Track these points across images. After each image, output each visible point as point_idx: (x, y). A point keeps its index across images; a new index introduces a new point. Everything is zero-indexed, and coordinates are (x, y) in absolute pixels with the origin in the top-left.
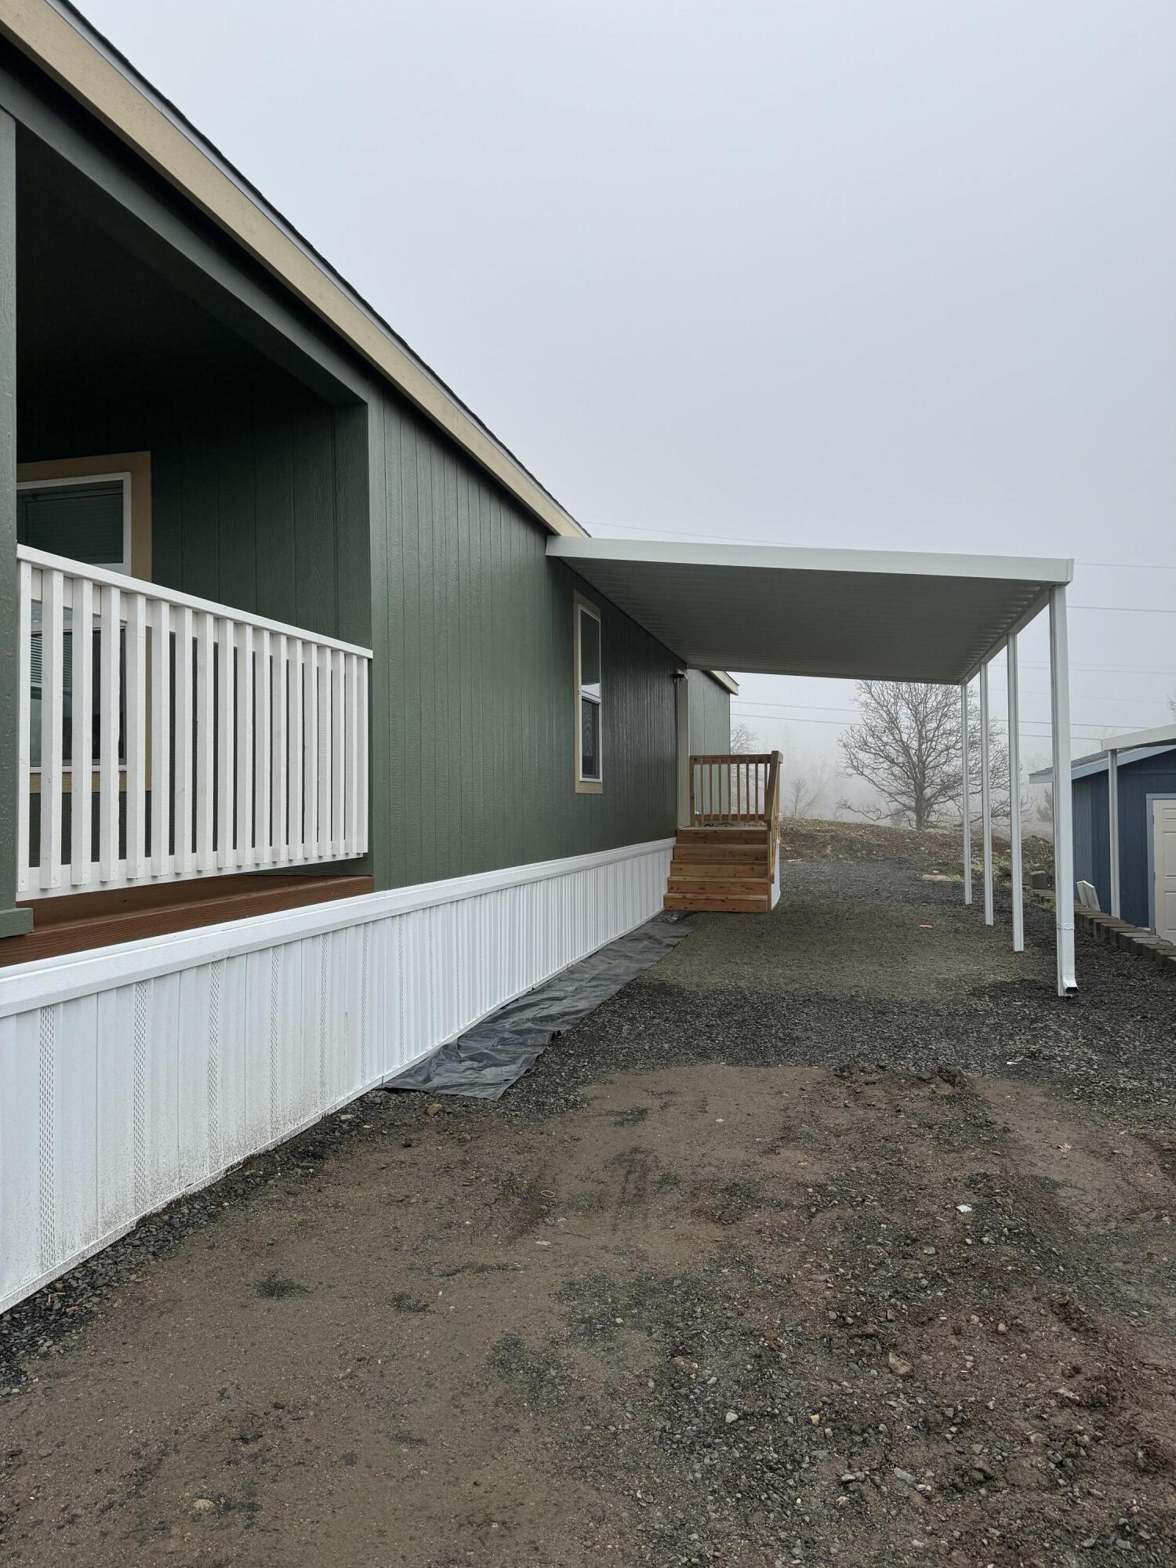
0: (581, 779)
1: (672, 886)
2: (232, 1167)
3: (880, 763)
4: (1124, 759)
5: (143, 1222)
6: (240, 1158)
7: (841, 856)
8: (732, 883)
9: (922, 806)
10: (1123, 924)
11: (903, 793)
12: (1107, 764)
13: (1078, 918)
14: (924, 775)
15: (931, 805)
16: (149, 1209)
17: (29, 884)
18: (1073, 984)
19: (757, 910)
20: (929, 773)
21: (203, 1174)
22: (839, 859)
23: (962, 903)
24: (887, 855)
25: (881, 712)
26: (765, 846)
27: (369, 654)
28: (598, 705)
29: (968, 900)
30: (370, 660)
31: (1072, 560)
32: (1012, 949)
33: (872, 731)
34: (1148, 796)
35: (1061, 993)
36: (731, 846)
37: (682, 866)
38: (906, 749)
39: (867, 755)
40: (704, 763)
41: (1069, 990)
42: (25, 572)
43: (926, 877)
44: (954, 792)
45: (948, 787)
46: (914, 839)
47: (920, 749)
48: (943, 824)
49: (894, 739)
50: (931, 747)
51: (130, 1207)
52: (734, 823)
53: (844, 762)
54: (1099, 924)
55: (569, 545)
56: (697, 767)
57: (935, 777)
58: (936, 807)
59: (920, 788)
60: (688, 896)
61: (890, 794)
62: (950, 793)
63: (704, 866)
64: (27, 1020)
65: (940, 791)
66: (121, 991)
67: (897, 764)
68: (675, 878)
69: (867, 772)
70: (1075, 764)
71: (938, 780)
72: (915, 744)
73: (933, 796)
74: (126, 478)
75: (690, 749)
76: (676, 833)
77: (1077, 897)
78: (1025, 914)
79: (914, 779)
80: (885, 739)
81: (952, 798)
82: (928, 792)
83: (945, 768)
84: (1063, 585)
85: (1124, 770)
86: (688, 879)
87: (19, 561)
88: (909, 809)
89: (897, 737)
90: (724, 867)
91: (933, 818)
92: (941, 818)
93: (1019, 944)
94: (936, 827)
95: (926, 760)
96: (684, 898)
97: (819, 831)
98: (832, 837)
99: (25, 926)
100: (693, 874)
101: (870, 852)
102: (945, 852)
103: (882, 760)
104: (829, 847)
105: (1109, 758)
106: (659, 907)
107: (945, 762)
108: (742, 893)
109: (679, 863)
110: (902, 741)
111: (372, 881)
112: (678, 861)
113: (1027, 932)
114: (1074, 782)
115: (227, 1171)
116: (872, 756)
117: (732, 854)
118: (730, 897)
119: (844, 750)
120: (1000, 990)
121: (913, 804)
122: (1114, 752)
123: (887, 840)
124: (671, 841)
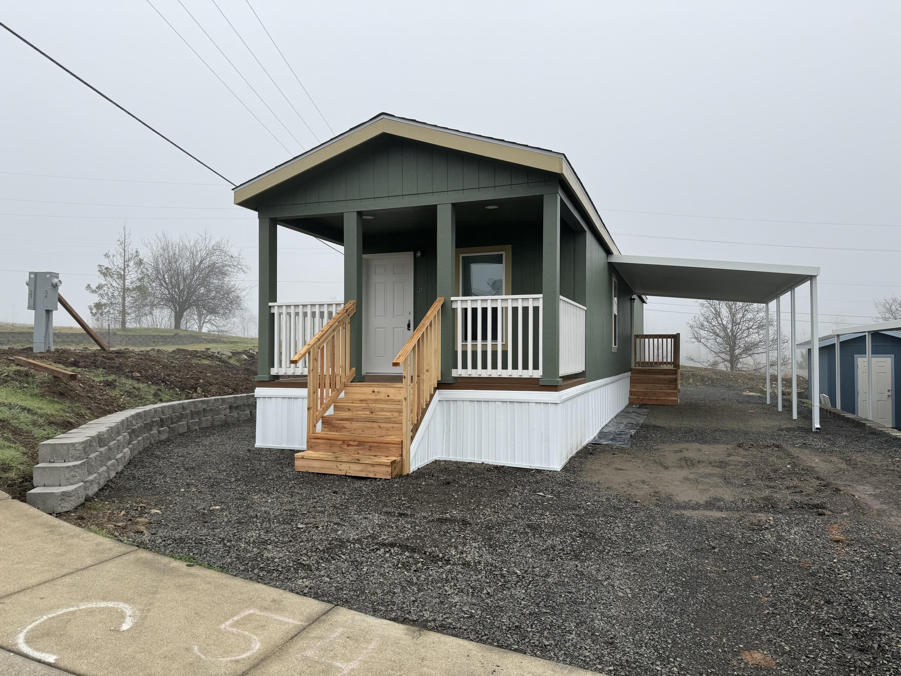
0: (613, 346)
1: (631, 393)
3: (711, 336)
4: (842, 339)
8: (660, 392)
9: (733, 360)
10: (842, 411)
11: (723, 352)
12: (835, 341)
13: (821, 409)
14: (735, 343)
15: (738, 359)
18: (819, 426)
19: (672, 404)
20: (737, 342)
22: (696, 385)
23: (765, 404)
24: (722, 383)
25: (711, 308)
26: (675, 376)
27: (586, 308)
29: (768, 402)
30: (585, 311)
31: (820, 268)
32: (792, 418)
33: (707, 319)
34: (855, 356)
35: (814, 430)
36: (657, 376)
37: (635, 384)
38: (725, 328)
39: (704, 332)
40: (641, 338)
41: (817, 429)
43: (744, 393)
44: (752, 352)
45: (749, 349)
46: (735, 376)
47: (732, 330)
48: (745, 369)
49: (718, 323)
50: (739, 328)
52: (656, 366)
53: (691, 335)
54: (830, 412)
55: (616, 258)
56: (638, 340)
57: (741, 344)
58: (741, 360)
59: (732, 349)
60: (640, 397)
61: (716, 353)
62: (749, 353)
63: (646, 385)
65: (743, 351)
67: (720, 337)
68: (633, 390)
69: (703, 340)
70: (821, 340)
71: (742, 346)
72: (730, 326)
73: (740, 354)
74: (503, 253)
75: (636, 332)
76: (631, 370)
77: (820, 402)
78: (798, 408)
79: (730, 345)
80: (714, 323)
81: (750, 355)
82: (737, 352)
83: (747, 339)
84: (815, 276)
85: (842, 344)
86: (639, 390)
88: (726, 361)
89: (720, 322)
90: (656, 385)
91: (739, 366)
92: (744, 366)
93: (795, 416)
94: (741, 370)
95: (736, 334)
96: (638, 398)
97: (685, 371)
98: (692, 374)
100: (640, 388)
101: (713, 382)
102: (751, 383)
103: (712, 334)
104: (691, 379)
105: (836, 338)
106: (628, 402)
107: (747, 336)
108: (665, 396)
110: (722, 324)
111: (586, 379)
112: (633, 382)
113: (799, 413)
114: (820, 348)
116: (706, 332)
117: (659, 379)
118: (658, 398)
119: (690, 329)
120: (788, 430)
121: (729, 358)
122: (838, 336)
123: (721, 376)
124: (629, 374)
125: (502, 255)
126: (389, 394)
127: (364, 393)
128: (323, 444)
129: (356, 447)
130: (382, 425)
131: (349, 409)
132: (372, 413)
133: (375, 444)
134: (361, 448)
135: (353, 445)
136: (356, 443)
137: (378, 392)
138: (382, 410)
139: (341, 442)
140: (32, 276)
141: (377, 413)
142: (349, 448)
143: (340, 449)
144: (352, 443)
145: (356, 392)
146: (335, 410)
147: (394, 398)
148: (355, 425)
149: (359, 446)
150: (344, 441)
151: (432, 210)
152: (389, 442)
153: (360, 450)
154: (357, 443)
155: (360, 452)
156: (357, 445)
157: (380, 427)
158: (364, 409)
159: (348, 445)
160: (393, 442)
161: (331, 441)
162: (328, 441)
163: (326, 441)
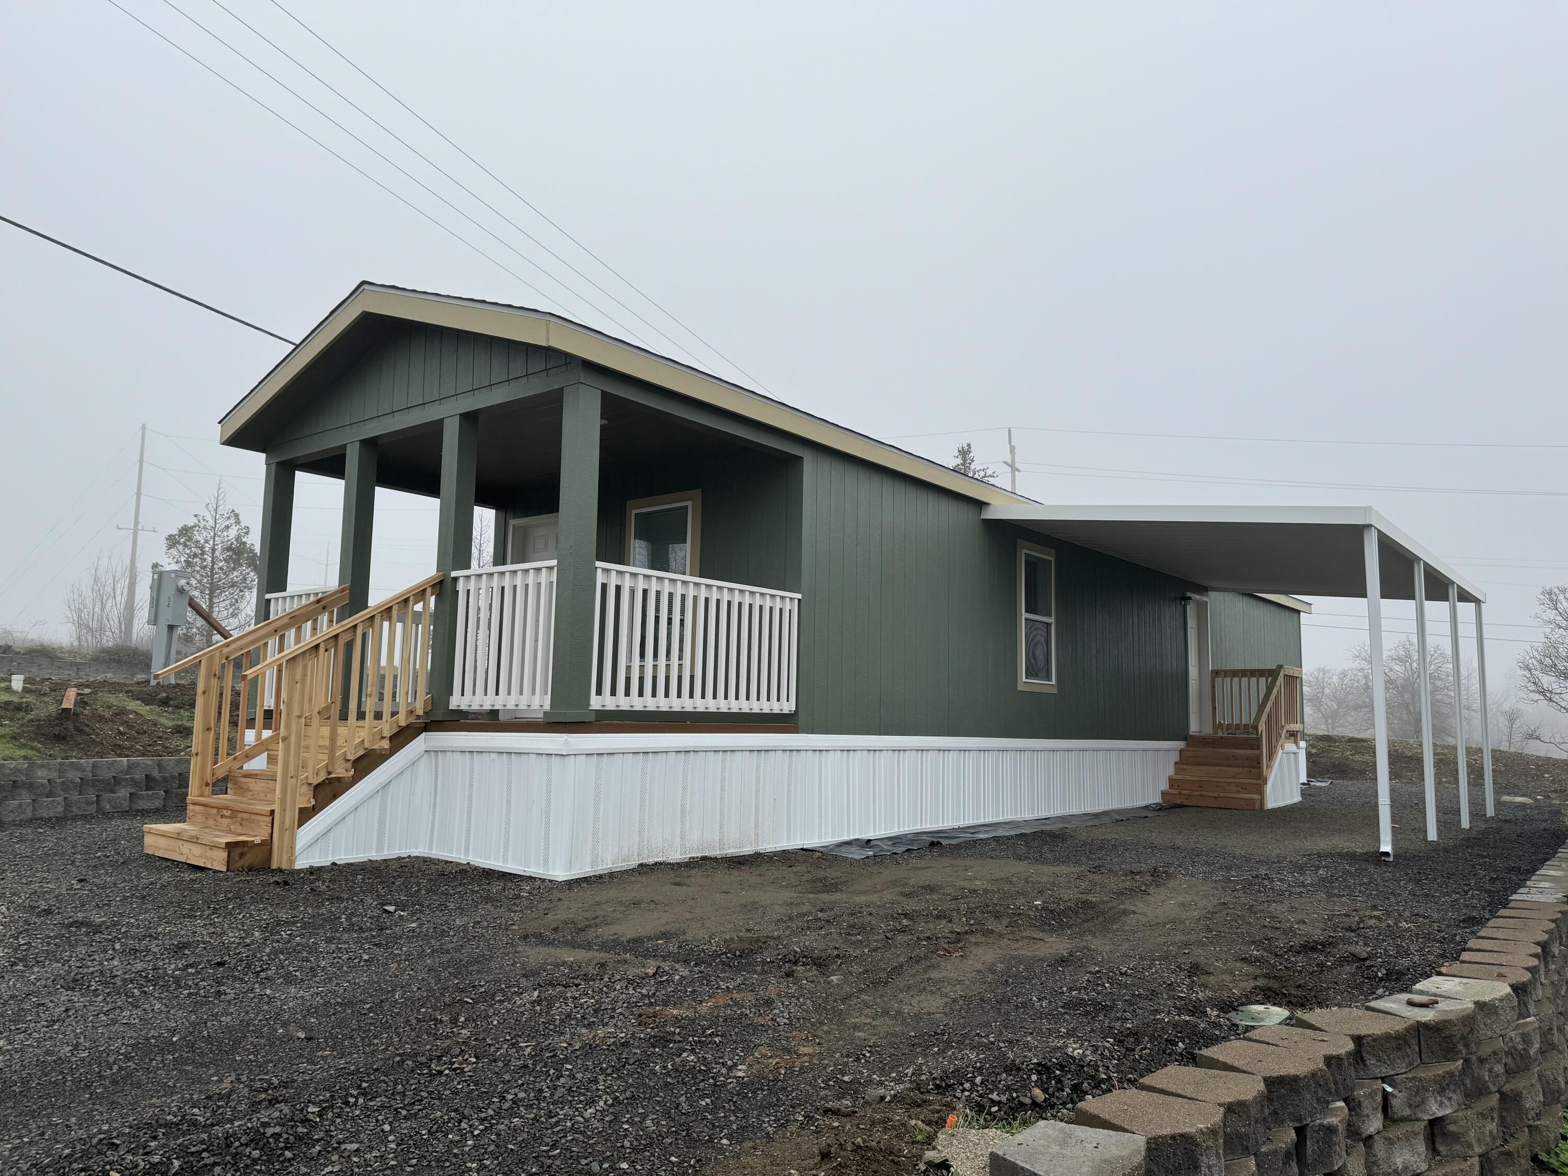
0: (1024, 680)
1: (1172, 782)
2: (693, 858)
5: (641, 865)
6: (699, 855)
7: (1444, 780)
16: (645, 861)
17: (596, 703)
19: (1248, 808)
21: (676, 856)
26: (1260, 751)
27: (799, 596)
28: (1051, 624)
30: (799, 600)
36: (1234, 751)
37: (1185, 767)
39: (1550, 679)
40: (1225, 676)
42: (599, 572)
51: (636, 857)
55: (1001, 510)
56: (1218, 680)
60: (1183, 792)
63: (1205, 768)
64: (590, 758)
66: (635, 755)
68: (1176, 776)
69: (1554, 698)
74: (689, 504)
75: (1212, 663)
76: (1185, 737)
86: (1187, 778)
87: (596, 568)
90: (1224, 768)
96: (1180, 794)
99: (592, 718)
100: (1194, 774)
106: (1153, 799)
108: (1238, 792)
109: (1185, 764)
111: (798, 727)
112: (1183, 762)
115: (690, 858)
117: (1235, 757)
118: (1222, 795)
124: (1180, 744)
125: (686, 507)
128: (200, 813)
129: (229, 820)
134: (233, 821)
135: (226, 817)
139: (216, 811)
140: (156, 576)
142: (222, 821)
143: (214, 823)
144: (225, 812)
146: (268, 763)
148: (259, 785)
150: (218, 809)
151: (435, 430)
152: (259, 812)
153: (233, 824)
154: (230, 812)
155: (232, 828)
156: (230, 817)
159: (221, 817)
160: (263, 813)
161: (207, 809)
163: (203, 808)
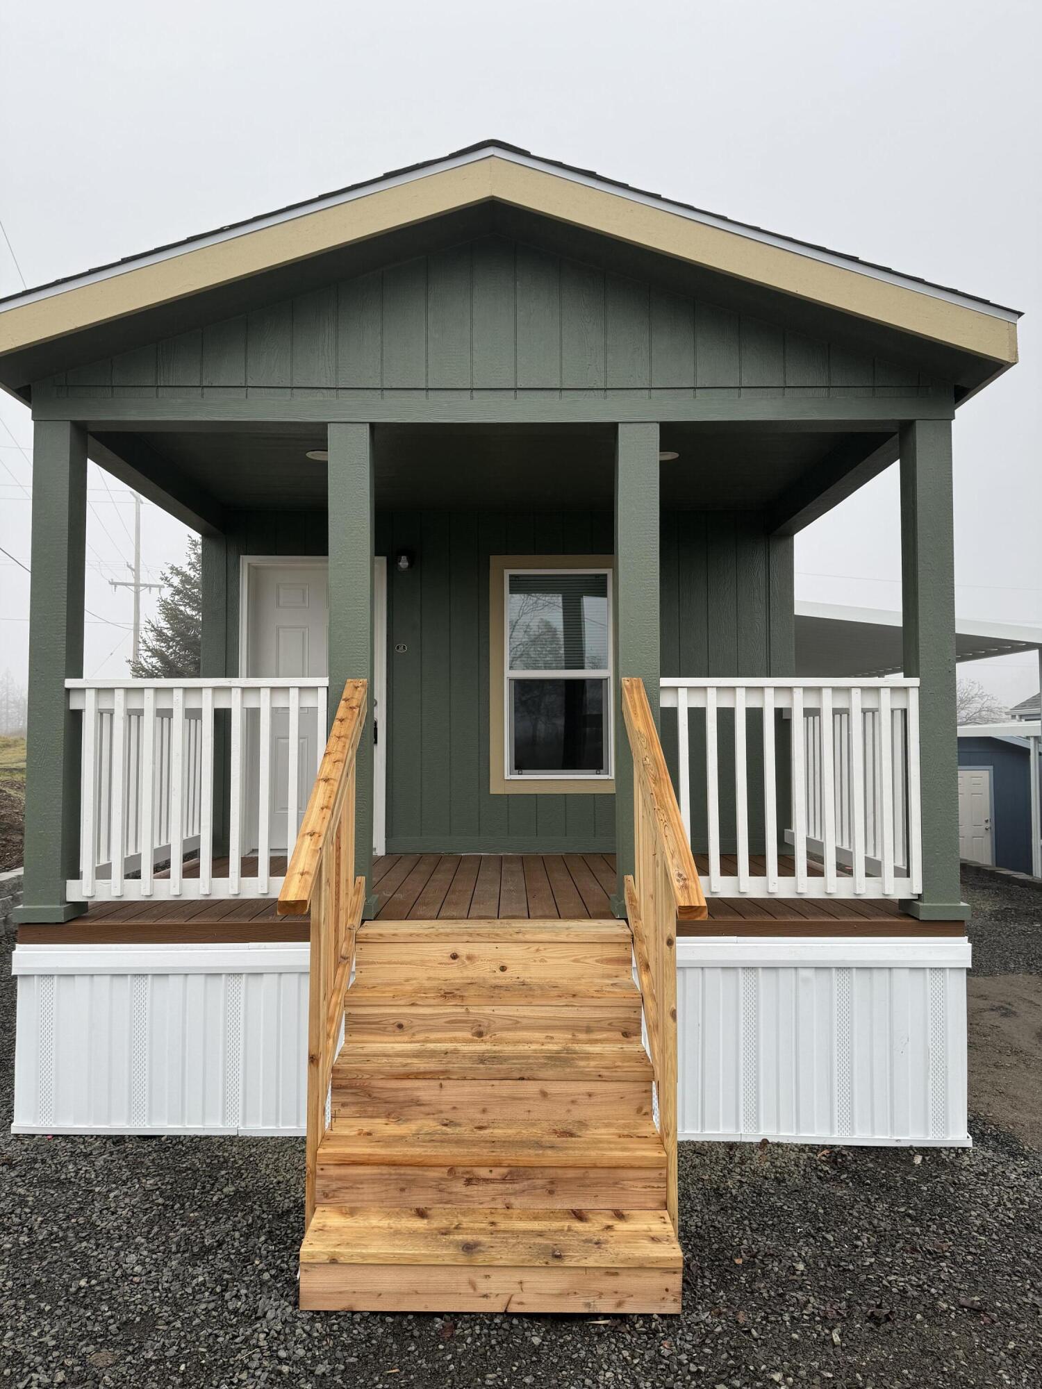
126: (506, 963)
127: (423, 963)
128: (373, 1180)
129: (501, 1187)
130: (552, 1088)
131: (400, 1026)
132: (480, 1034)
133: (571, 1174)
134: (517, 1187)
135: (487, 1181)
136: (498, 1172)
137: (469, 958)
138: (516, 1025)
139: (442, 1173)
141: (499, 1034)
142: (473, 1190)
143: (437, 1196)
144: (483, 1172)
145: (394, 959)
147: (525, 976)
148: (454, 1092)
149: (513, 1181)
150: (452, 1170)
152: (622, 1163)
153: (515, 1194)
154: (505, 1171)
155: (516, 1202)
156: (504, 1180)
157: (544, 1094)
158: (454, 1023)
159: (469, 1182)
160: (637, 1164)
161: (402, 1170)
162: (392, 1170)
163: (385, 1170)
